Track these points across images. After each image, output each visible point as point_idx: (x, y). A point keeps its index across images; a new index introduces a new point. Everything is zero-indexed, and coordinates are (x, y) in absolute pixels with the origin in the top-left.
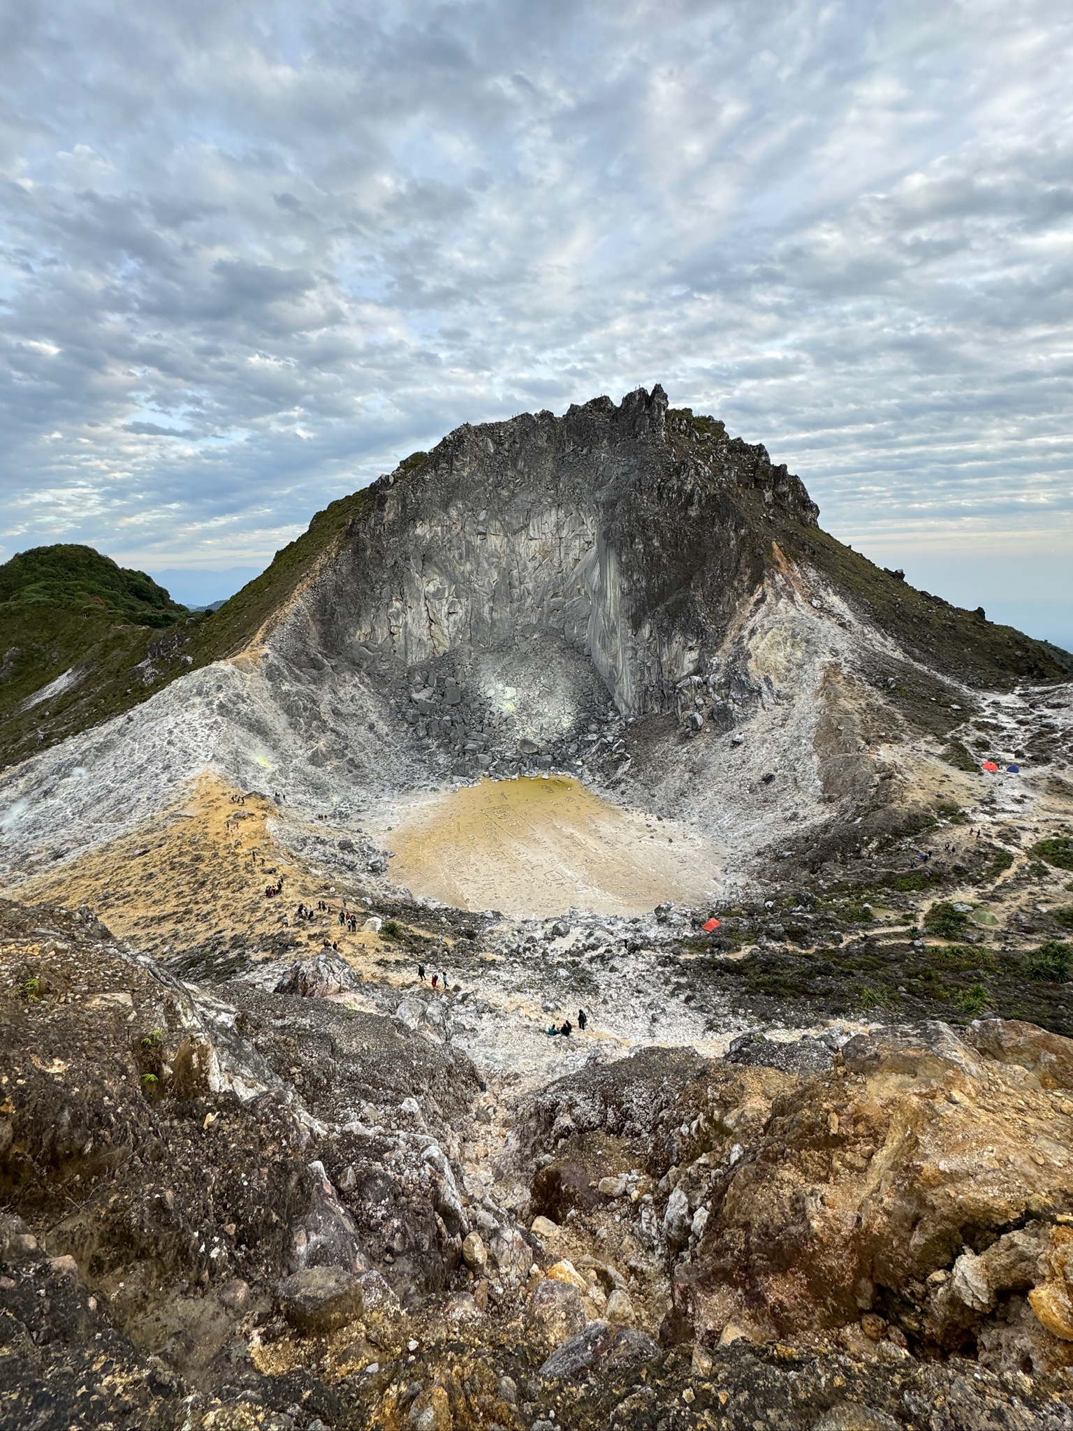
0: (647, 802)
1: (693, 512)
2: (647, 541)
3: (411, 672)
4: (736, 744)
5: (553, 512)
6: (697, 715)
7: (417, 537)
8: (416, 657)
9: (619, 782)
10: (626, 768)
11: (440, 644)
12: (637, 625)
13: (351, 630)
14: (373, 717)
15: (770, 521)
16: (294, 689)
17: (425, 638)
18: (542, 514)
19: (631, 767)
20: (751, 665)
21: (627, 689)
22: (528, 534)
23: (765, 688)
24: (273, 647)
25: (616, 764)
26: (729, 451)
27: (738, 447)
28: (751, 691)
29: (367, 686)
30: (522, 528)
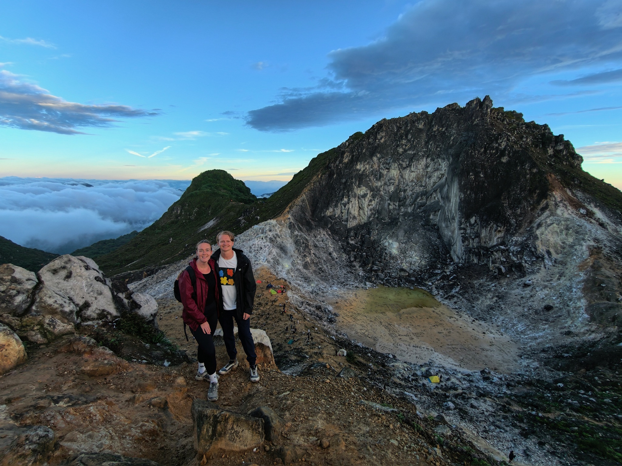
0: (470, 310)
1: (504, 160)
2: (477, 175)
3: (349, 230)
4: (526, 285)
5: (425, 159)
6: (502, 267)
7: (357, 170)
8: (352, 224)
9: (453, 296)
10: (457, 290)
11: (363, 219)
12: (467, 216)
13: (325, 210)
14: (331, 250)
15: (552, 165)
16: (299, 234)
17: (356, 216)
18: (418, 160)
19: (460, 289)
20: (538, 243)
21: (458, 249)
22: (410, 169)
23: (546, 256)
24: (292, 215)
25: (452, 287)
26: (526, 128)
27: (532, 126)
28: (538, 258)
29: (329, 235)
30: (407, 167)
